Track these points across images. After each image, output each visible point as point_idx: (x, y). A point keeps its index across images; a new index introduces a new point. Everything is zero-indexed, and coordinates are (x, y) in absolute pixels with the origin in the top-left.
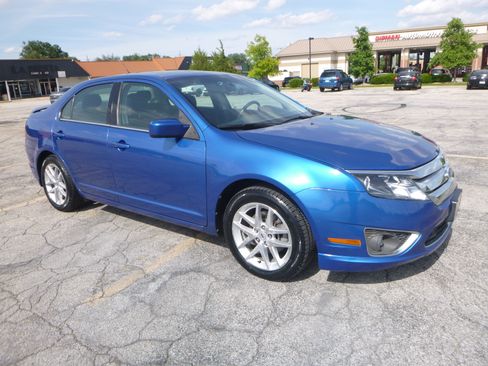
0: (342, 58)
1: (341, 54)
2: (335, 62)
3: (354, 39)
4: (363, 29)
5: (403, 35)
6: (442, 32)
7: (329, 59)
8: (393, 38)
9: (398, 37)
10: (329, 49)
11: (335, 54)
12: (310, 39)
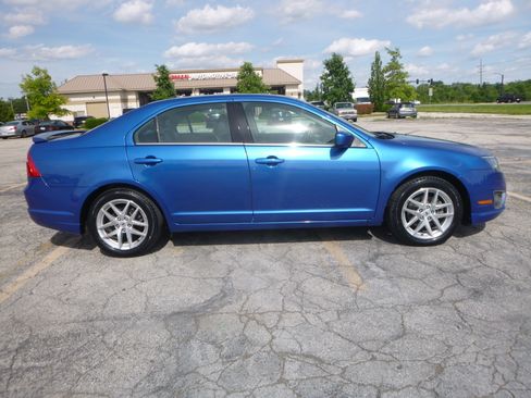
0: (132, 97)
1: (131, 92)
2: (125, 101)
3: (155, 78)
4: (163, 67)
5: (192, 76)
6: (236, 74)
7: (118, 97)
8: (182, 78)
9: (187, 77)
10: (117, 88)
11: (124, 92)
12: (104, 75)
